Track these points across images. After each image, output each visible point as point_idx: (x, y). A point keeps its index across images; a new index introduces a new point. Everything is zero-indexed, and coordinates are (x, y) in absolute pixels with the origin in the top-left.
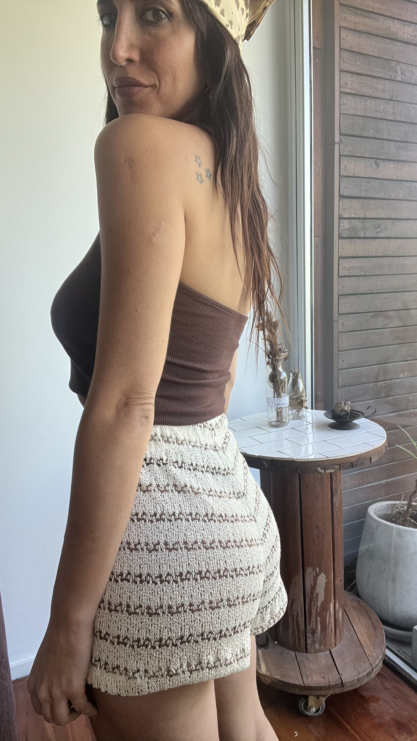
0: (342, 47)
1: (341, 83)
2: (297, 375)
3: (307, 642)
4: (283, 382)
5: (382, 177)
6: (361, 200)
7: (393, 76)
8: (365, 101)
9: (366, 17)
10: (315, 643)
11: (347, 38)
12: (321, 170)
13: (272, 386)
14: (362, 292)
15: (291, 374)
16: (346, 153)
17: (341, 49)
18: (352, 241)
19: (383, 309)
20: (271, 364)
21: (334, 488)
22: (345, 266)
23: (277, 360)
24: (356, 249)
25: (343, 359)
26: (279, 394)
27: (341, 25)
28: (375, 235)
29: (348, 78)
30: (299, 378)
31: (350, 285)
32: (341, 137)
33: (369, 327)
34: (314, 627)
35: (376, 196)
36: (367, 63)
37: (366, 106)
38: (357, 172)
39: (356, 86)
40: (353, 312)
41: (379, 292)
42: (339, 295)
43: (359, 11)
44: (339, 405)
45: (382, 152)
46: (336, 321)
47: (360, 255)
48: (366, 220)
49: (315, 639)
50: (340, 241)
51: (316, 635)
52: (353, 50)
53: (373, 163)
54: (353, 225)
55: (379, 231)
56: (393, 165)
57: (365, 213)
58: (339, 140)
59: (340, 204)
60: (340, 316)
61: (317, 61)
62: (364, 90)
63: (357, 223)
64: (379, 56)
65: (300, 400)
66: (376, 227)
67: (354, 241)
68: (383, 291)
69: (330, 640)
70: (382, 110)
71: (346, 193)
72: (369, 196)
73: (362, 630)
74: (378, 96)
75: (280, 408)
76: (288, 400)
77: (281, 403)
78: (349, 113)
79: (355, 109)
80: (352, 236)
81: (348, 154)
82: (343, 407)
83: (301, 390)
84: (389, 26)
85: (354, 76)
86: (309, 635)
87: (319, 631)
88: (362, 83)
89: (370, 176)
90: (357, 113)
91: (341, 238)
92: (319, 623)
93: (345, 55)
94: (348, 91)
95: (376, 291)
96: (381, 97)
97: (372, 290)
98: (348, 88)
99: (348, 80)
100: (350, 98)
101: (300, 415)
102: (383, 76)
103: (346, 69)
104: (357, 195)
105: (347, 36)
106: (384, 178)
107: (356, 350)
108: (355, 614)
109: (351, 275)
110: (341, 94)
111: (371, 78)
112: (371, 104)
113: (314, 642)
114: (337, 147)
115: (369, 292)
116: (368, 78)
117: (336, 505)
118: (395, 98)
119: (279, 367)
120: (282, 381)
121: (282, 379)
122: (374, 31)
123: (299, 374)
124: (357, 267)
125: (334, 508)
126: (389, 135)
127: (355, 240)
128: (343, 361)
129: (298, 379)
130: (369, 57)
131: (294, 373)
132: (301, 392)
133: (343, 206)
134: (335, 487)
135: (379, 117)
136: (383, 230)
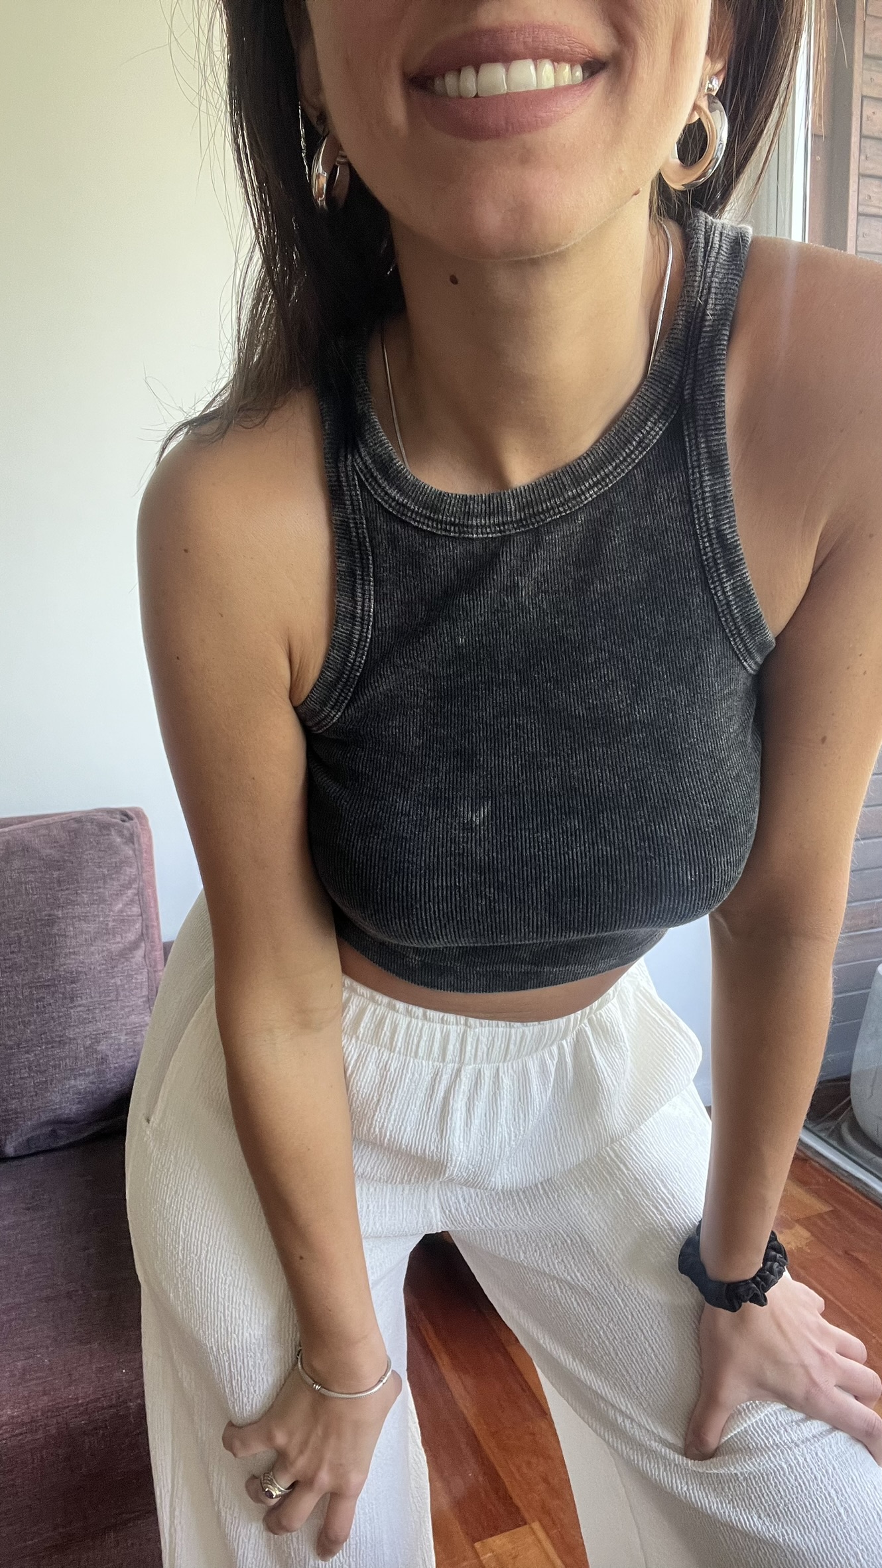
0: (865, 132)
1: (860, 198)
11: (874, 116)
17: (862, 136)
27: (864, 94)
29: (872, 188)
61: (818, 158)
78: (872, 250)
93: (870, 147)
94: (873, 211)
98: (872, 206)
100: (874, 222)
103: (871, 172)
105: (874, 113)
110: (861, 218)
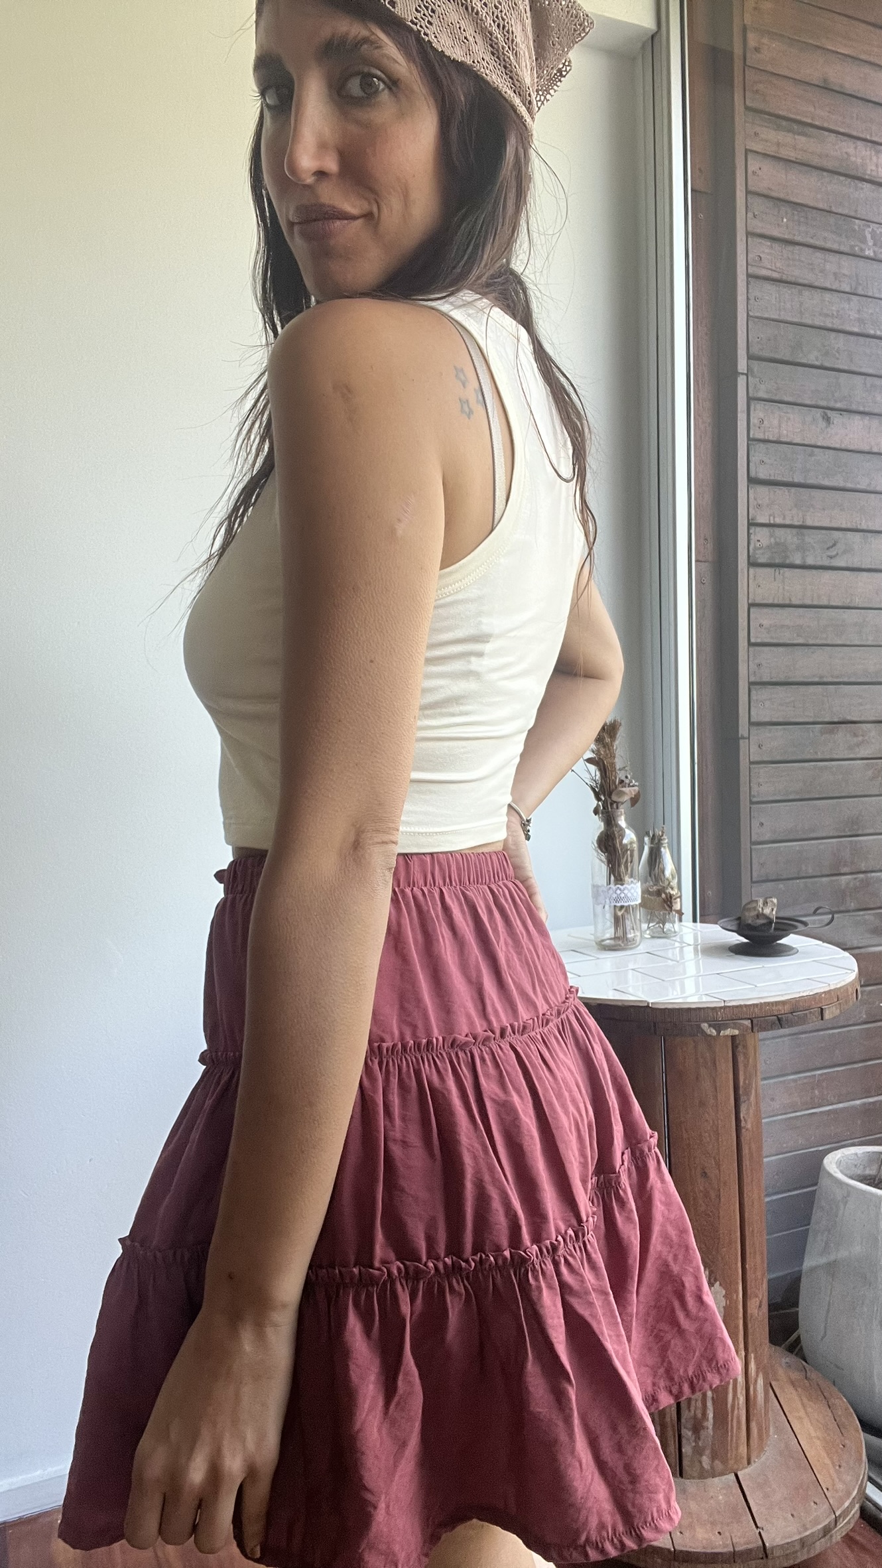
0: (751, 188)
1: (749, 258)
2: (660, 840)
3: (683, 1450)
4: (627, 850)
5: (838, 446)
6: (793, 490)
7: (856, 249)
8: (800, 293)
9: (799, 134)
10: (701, 1455)
11: (759, 172)
12: (709, 429)
13: (604, 860)
14: (801, 679)
15: (646, 839)
16: (761, 394)
17: (748, 192)
18: (777, 573)
19: (849, 718)
20: (602, 813)
21: (741, 1083)
22: (766, 622)
23: (615, 802)
24: (787, 588)
25: (763, 820)
26: (620, 876)
27: (747, 147)
28: (826, 563)
29: (764, 249)
30: (664, 847)
31: (772, 663)
32: (750, 361)
33: (816, 753)
34: (699, 1416)
35: (826, 482)
36: (802, 219)
37: (801, 304)
38: (785, 432)
39: (778, 265)
40: (781, 720)
41: (835, 680)
42: (751, 684)
43: (784, 123)
44: (754, 905)
45: (836, 395)
46: (743, 738)
47: (795, 601)
48: (805, 531)
49: (700, 1444)
50: (752, 571)
51: (703, 1433)
52: (774, 194)
53: (819, 415)
54: (778, 540)
55: (834, 553)
56: (861, 422)
57: (803, 516)
58: (746, 369)
59: (751, 496)
60: (752, 728)
61: (701, 216)
62: (797, 272)
63: (788, 536)
64: (828, 209)
65: (666, 893)
66: (828, 546)
67: (781, 571)
68: (846, 680)
69: (737, 1449)
70: (835, 313)
71: (763, 474)
72: (811, 481)
73: (813, 1434)
74: (828, 285)
75: (622, 907)
76: (639, 891)
77: (623, 895)
78: (766, 315)
79: (780, 310)
80: (777, 561)
81: (765, 396)
82: (760, 909)
83: (668, 873)
84: (846, 153)
85: (776, 246)
86: (687, 1433)
87: (710, 1423)
88: (794, 260)
89: (813, 442)
90: (782, 318)
91: (752, 564)
92: (709, 1404)
93: (758, 205)
94: (764, 272)
95: (830, 679)
96: (834, 288)
97: (821, 677)
98: (764, 268)
99: (763, 252)
100: (768, 286)
101: (665, 930)
102: (835, 247)
103: (759, 231)
104: (785, 479)
105: (760, 169)
106: (843, 446)
107: (790, 803)
108: (796, 1398)
109: (775, 641)
110: (750, 279)
111: (810, 250)
112: (811, 300)
113: (698, 1451)
114: (741, 382)
115: (817, 679)
116: (806, 249)
117: (748, 1124)
118: (863, 290)
119: (619, 818)
120: (625, 849)
121: (626, 845)
122: (816, 161)
123: (664, 839)
124: (788, 627)
125: (743, 1130)
126: (851, 361)
127: (783, 570)
128: (762, 824)
129: (662, 849)
130: (806, 209)
131: (654, 835)
132: (667, 879)
133: (755, 499)
134: (744, 1083)
135: (830, 325)
136: (845, 552)
